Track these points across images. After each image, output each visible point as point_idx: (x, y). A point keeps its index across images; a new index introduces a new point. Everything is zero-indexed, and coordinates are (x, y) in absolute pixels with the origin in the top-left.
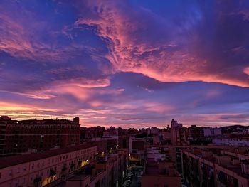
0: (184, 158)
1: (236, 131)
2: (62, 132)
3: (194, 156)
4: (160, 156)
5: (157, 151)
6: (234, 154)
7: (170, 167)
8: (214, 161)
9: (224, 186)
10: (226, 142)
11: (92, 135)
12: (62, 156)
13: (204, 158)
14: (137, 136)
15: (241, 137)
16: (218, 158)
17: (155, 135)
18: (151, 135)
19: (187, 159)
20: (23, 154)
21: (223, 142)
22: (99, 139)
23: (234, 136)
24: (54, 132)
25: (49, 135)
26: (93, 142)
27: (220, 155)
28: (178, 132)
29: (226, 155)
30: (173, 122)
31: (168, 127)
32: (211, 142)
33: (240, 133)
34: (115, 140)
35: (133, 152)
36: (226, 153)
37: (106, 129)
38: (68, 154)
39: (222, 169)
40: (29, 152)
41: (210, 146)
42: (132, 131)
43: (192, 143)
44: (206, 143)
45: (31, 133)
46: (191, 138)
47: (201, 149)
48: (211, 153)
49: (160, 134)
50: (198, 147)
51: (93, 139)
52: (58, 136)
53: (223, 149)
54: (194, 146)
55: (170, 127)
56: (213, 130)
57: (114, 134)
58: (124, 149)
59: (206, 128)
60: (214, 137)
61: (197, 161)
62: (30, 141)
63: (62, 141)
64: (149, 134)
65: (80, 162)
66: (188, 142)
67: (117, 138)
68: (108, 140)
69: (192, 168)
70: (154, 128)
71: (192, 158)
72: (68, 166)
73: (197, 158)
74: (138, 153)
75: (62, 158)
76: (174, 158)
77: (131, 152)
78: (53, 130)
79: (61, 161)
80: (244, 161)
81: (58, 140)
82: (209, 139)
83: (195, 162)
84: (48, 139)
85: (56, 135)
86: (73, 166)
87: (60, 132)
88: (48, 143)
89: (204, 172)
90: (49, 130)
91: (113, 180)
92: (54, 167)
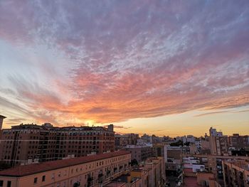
0: (226, 168)
2: (98, 138)
3: (237, 168)
4: (198, 167)
5: (195, 161)
7: (211, 179)
11: (126, 142)
12: (98, 162)
14: (172, 145)
17: (192, 143)
18: (188, 144)
19: (230, 171)
20: (63, 159)
22: (133, 147)
24: (91, 139)
25: (86, 141)
26: (127, 149)
28: (218, 141)
30: (212, 130)
31: (206, 136)
35: (168, 161)
37: (140, 136)
38: (104, 161)
40: (69, 157)
42: (166, 139)
43: (234, 153)
45: (70, 138)
46: (233, 148)
47: (246, 161)
49: (197, 143)
50: (242, 157)
51: (128, 147)
52: (94, 143)
54: (237, 157)
55: (208, 135)
57: (148, 141)
58: (159, 158)
61: (242, 174)
62: (69, 147)
63: (98, 147)
64: (184, 142)
65: (115, 169)
66: (230, 152)
67: (151, 145)
68: (142, 148)
69: (236, 182)
70: (190, 137)
71: (235, 170)
72: (104, 173)
73: (242, 170)
74: (174, 163)
75: (99, 164)
76: (214, 169)
77: (166, 160)
78: (89, 136)
79: (98, 167)
81: (95, 147)
83: (239, 175)
84: (85, 145)
85: (93, 141)
86: (108, 173)
87: (96, 138)
88: (85, 149)
90: (86, 137)
92: (91, 173)
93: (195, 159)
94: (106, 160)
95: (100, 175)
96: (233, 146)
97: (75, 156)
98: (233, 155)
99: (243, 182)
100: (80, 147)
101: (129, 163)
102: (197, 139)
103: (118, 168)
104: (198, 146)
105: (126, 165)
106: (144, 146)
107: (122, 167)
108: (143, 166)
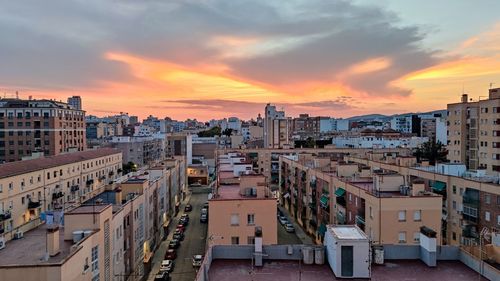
0: (283, 168)
1: (373, 123)
2: (46, 125)
3: (300, 167)
4: (243, 168)
5: (238, 160)
6: (365, 162)
7: (259, 185)
8: (332, 172)
9: (343, 210)
10: (355, 142)
11: (112, 132)
12: (51, 171)
13: (317, 169)
14: (201, 135)
15: (379, 134)
16: (341, 169)
17: (236, 131)
18: (228, 132)
19: (289, 171)
21: (349, 142)
22: (127, 139)
23: (368, 132)
25: (16, 130)
26: (113, 145)
27: (342, 163)
28: (276, 126)
29: (350, 163)
30: (269, 109)
31: (259, 118)
32: (330, 142)
33: (378, 128)
34: (160, 140)
35: (194, 162)
36: (352, 159)
37: (140, 120)
38: (64, 168)
39: (342, 185)
41: (327, 149)
42: (191, 124)
43: (298, 144)
44: (321, 144)
46: (298, 137)
47: (314, 155)
48: (328, 160)
49: (245, 131)
50: (308, 150)
51: (115, 140)
52: (37, 134)
53: (347, 154)
54: (302, 150)
55: (263, 116)
56: (335, 122)
57: (158, 129)
58: (176, 157)
59: (324, 118)
60: (335, 135)
61: (304, 174)
63: (47, 142)
64: (223, 129)
65: (89, 182)
66: (293, 144)
67: (163, 137)
68: (145, 142)
69: (295, 186)
70: (233, 120)
71: (296, 168)
72: (66, 190)
73: (305, 169)
74: (204, 165)
75: (52, 175)
76: (267, 170)
77: (189, 161)
78: (24, 121)
79: (49, 181)
80: (379, 172)
81: (39, 142)
82: (327, 138)
83: (300, 176)
84: (15, 139)
85: (33, 130)
86: (74, 189)
87: (42, 124)
88: (16, 147)
89: (314, 191)
90: (15, 121)
91: (156, 210)
92: (36, 192)
93: (238, 156)
94: (67, 166)
95: (57, 195)
96: (299, 134)
98: (296, 147)
99: (305, 184)
101: (119, 171)
102: (244, 125)
103: (96, 179)
104: (246, 136)
105: (111, 174)
106: (148, 139)
107: (104, 178)
108: (146, 174)
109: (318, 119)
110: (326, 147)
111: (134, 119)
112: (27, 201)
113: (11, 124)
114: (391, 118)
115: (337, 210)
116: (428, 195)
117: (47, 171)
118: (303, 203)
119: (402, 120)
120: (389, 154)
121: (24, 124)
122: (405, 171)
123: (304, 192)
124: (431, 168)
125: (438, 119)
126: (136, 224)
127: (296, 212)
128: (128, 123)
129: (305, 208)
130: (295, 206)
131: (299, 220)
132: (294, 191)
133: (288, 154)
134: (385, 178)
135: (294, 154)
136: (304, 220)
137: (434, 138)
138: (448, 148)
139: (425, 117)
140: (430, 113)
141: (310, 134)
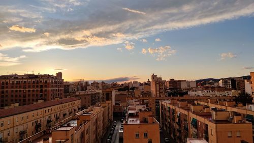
0: (162, 107)
1: (209, 83)
2: (46, 86)
4: (141, 107)
5: (138, 103)
6: (206, 104)
7: (150, 116)
8: (189, 110)
9: (196, 130)
10: (200, 93)
11: (76, 89)
12: (47, 109)
13: (180, 107)
14: (119, 90)
15: (213, 89)
16: (192, 107)
17: (137, 88)
18: (133, 88)
19: (165, 109)
21: (197, 93)
22: (83, 93)
23: (207, 88)
24: (37, 87)
25: (31, 89)
26: (77, 96)
27: (194, 104)
28: (158, 85)
29: (198, 104)
30: (154, 77)
31: (149, 81)
32: (186, 93)
33: (212, 85)
34: (99, 93)
35: (116, 104)
36: (199, 102)
37: (90, 83)
38: (53, 108)
39: (195, 117)
40: (12, 106)
42: (114, 85)
43: (169, 94)
44: (182, 94)
45: (12, 87)
46: (169, 91)
47: (178, 100)
48: (186, 103)
49: (141, 88)
50: (175, 98)
51: (77, 93)
52: (41, 91)
53: (197, 100)
54: (171, 97)
55: (151, 80)
56: (189, 83)
57: (98, 87)
58: (107, 102)
59: (182, 81)
60: (189, 89)
61: (174, 110)
62: (12, 96)
63: (45, 95)
64: (130, 87)
65: (65, 115)
66: (167, 94)
67: (100, 91)
68: (92, 94)
69: (169, 117)
70: (135, 82)
71: (169, 108)
72: (53, 118)
73: (174, 108)
74: (121, 105)
75: (47, 111)
76: (154, 108)
77: (114, 104)
78: (35, 85)
79: (46, 114)
80: (215, 109)
81: (42, 95)
82: (185, 91)
83: (171, 111)
84: (31, 93)
85: (39, 89)
86: (57, 119)
87: (43, 86)
88: (31, 97)
89: (179, 120)
90: (31, 85)
91: (96, 129)
92: (39, 120)
93: (138, 101)
94: (54, 107)
95: (49, 122)
96: (169, 89)
97: (20, 105)
98: (168, 96)
99: (174, 117)
100: (25, 96)
101: (79, 109)
102: (141, 84)
103: (68, 113)
104: (142, 90)
105: (75, 110)
106: (93, 93)
107: (71, 112)
108: (92, 110)
109: (179, 81)
110: (184, 96)
111: (87, 83)
112: (35, 125)
113: (29, 87)
114: (219, 80)
115: (192, 130)
116: (244, 123)
117: (45, 109)
118: (173, 126)
119: (225, 81)
120: (220, 100)
121: (35, 87)
122: (229, 109)
123: (174, 120)
124: (244, 107)
125: (246, 81)
126: (86, 137)
127: (170, 132)
128: (84, 85)
129: (175, 129)
130: (170, 128)
131: (172, 136)
132: (169, 120)
133: (165, 100)
134: (218, 113)
135: (167, 100)
136: (174, 136)
137: (244, 91)
138: (253, 96)
139: (239, 79)
140: (241, 77)
141: (175, 89)
